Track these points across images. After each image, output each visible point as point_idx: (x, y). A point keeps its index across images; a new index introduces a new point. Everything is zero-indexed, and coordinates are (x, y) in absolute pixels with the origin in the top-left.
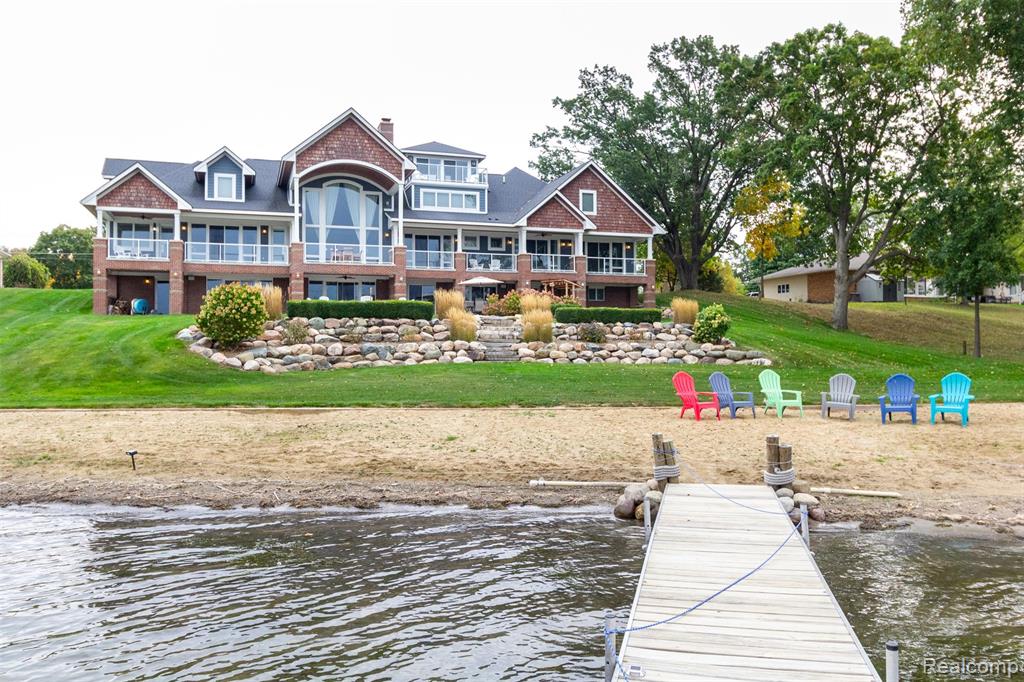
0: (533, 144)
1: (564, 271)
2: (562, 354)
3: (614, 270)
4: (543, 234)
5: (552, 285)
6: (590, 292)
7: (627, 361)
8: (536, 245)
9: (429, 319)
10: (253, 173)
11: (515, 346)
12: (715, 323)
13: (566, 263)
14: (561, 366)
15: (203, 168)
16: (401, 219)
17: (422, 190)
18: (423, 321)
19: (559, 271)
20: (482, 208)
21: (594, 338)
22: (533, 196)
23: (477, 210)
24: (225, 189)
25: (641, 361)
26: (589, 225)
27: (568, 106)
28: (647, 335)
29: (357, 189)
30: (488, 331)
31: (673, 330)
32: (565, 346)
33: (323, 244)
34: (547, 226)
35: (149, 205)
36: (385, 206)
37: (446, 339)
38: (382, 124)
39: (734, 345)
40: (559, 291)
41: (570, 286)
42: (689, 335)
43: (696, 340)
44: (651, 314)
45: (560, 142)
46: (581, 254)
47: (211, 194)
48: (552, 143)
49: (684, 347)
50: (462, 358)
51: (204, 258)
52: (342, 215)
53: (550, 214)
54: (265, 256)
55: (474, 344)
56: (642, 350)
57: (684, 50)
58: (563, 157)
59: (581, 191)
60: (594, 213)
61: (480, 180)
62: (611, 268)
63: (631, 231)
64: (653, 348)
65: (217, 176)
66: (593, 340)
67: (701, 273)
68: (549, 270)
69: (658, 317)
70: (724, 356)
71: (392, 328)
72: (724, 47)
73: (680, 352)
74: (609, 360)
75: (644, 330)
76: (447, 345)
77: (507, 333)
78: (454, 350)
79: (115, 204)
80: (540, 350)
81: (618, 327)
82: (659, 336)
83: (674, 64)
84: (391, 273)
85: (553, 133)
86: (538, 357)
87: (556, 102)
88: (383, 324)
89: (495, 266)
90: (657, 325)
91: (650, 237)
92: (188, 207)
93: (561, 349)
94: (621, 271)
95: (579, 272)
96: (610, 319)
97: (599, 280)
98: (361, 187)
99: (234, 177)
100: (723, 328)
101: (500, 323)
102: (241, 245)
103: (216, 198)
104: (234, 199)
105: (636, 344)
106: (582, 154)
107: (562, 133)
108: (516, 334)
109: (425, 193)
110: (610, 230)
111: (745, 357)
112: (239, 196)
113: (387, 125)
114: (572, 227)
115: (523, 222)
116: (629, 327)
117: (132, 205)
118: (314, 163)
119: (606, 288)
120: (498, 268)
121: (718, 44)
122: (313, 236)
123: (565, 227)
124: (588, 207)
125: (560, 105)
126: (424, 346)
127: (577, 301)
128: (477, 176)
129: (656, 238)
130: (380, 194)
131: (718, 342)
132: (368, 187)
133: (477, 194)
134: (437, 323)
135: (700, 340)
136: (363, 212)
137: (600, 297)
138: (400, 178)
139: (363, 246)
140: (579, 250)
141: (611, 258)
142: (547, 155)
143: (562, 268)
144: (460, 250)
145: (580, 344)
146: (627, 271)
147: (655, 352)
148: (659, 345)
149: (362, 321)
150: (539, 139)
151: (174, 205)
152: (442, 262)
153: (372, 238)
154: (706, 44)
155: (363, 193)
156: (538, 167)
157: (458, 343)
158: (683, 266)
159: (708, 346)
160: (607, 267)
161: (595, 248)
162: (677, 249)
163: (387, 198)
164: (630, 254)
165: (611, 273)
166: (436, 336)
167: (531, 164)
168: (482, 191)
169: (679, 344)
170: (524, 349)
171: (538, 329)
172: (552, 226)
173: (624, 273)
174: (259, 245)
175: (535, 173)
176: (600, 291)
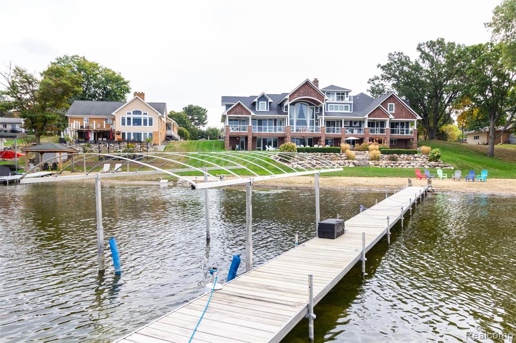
0: (369, 82)
1: (382, 134)
2: (383, 164)
3: (401, 133)
4: (374, 120)
5: (377, 139)
6: (391, 141)
7: (405, 167)
8: (371, 124)
9: (339, 153)
10: (272, 101)
11: (368, 162)
12: (436, 155)
13: (382, 131)
14: (383, 168)
15: (256, 100)
16: (323, 116)
17: (329, 105)
18: (338, 154)
19: (379, 134)
20: (351, 111)
21: (394, 159)
22: (370, 104)
23: (349, 112)
24: (263, 107)
25: (410, 167)
26: (391, 117)
27: (383, 68)
28: (412, 159)
29: (307, 105)
30: (358, 157)
31: (421, 157)
32: (384, 162)
33: (295, 126)
34: (375, 117)
35: (242, 114)
36: (316, 111)
37: (346, 159)
38: (314, 81)
39: (442, 162)
40: (380, 142)
41: (384, 140)
42: (427, 159)
43: (429, 160)
44: (414, 151)
45: (380, 82)
46: (388, 128)
47: (258, 109)
48: (377, 82)
49: (424, 163)
50: (351, 165)
51: (256, 131)
52: (301, 115)
53: (377, 113)
54: (275, 131)
55: (355, 161)
56: (410, 163)
57: (431, 45)
58: (381, 87)
59: (389, 104)
60: (394, 112)
61: (350, 100)
62: (400, 132)
63: (408, 118)
64: (414, 163)
65: (260, 102)
66: (393, 160)
67: (438, 131)
68: (375, 134)
69: (416, 152)
70: (438, 166)
71: (328, 156)
72: (449, 43)
73: (423, 165)
74: (399, 167)
75: (411, 156)
76: (346, 161)
77: (364, 158)
78: (349, 163)
79: (232, 114)
80: (376, 163)
81: (402, 156)
82: (416, 159)
83: (427, 50)
84: (319, 136)
85: (377, 78)
86: (375, 165)
87: (378, 66)
88: (325, 155)
89: (356, 132)
90: (416, 155)
91: (415, 120)
92: (254, 114)
93: (383, 163)
94: (404, 133)
95: (387, 135)
96: (399, 153)
97: (395, 137)
98: (308, 105)
99: (265, 102)
100: (438, 157)
101: (361, 154)
102: (268, 126)
103: (260, 110)
104: (265, 110)
105: (408, 162)
106: (388, 85)
107: (381, 78)
108: (367, 158)
109: (330, 106)
110: (399, 118)
111: (445, 166)
112: (267, 109)
113: (316, 81)
114: (385, 117)
115: (367, 116)
116: (406, 156)
117: (237, 114)
118: (295, 98)
119: (398, 140)
120: (356, 133)
121: (446, 42)
122: (292, 123)
123: (382, 117)
124: (391, 110)
125: (380, 67)
126: (339, 162)
127: (386, 145)
128: (348, 98)
129: (418, 121)
130: (315, 107)
131: (437, 161)
132: (310, 105)
133: (349, 105)
134: (342, 154)
135: (430, 161)
136: (308, 113)
137: (395, 143)
138: (323, 102)
139: (308, 126)
140: (387, 126)
141: (400, 129)
142: (374, 86)
143: (381, 133)
144: (343, 127)
145: (389, 161)
146: (406, 133)
147: (415, 164)
148: (416, 162)
149: (319, 154)
150: (371, 81)
151: (250, 114)
152: (336, 131)
153: (312, 123)
154: (441, 42)
155: (309, 107)
156: (370, 91)
157: (350, 161)
158: (430, 130)
159: (433, 163)
160: (398, 132)
161: (393, 125)
162: (427, 124)
163: (317, 108)
164: (407, 127)
165: (400, 134)
166: (342, 158)
167: (368, 91)
168: (351, 104)
169: (423, 162)
170: (371, 163)
171: (375, 157)
172: (378, 117)
173: (405, 134)
174: (274, 126)
175: (369, 94)
176: (395, 141)
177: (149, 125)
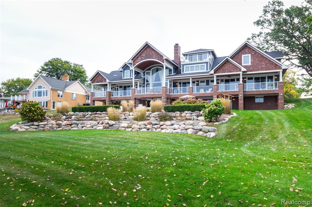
2: (137, 126)
6: (256, 99)
23: (205, 70)
24: (127, 75)
26: (243, 69)
36: (170, 73)
46: (241, 82)
47: (124, 77)
49: (193, 124)
50: (100, 127)
52: (157, 78)
53: (226, 67)
55: (110, 121)
59: (243, 55)
60: (250, 64)
63: (269, 70)
65: (125, 71)
73: (188, 127)
74: (158, 130)
76: (101, 122)
79: (95, 83)
92: (109, 81)
95: (239, 90)
99: (129, 71)
104: (129, 77)
109: (186, 67)
110: (258, 70)
114: (237, 71)
117: (99, 82)
118: (138, 62)
130: (168, 70)
168: (207, 63)
172: (227, 72)
176: (261, 98)
177: (46, 96)
